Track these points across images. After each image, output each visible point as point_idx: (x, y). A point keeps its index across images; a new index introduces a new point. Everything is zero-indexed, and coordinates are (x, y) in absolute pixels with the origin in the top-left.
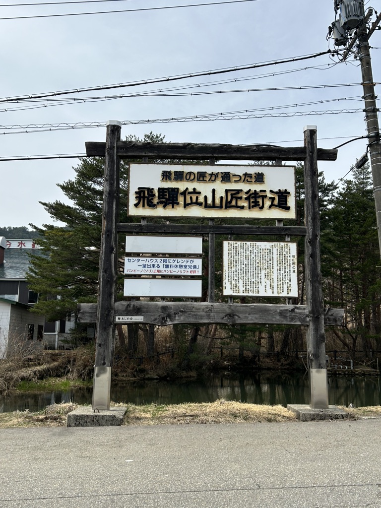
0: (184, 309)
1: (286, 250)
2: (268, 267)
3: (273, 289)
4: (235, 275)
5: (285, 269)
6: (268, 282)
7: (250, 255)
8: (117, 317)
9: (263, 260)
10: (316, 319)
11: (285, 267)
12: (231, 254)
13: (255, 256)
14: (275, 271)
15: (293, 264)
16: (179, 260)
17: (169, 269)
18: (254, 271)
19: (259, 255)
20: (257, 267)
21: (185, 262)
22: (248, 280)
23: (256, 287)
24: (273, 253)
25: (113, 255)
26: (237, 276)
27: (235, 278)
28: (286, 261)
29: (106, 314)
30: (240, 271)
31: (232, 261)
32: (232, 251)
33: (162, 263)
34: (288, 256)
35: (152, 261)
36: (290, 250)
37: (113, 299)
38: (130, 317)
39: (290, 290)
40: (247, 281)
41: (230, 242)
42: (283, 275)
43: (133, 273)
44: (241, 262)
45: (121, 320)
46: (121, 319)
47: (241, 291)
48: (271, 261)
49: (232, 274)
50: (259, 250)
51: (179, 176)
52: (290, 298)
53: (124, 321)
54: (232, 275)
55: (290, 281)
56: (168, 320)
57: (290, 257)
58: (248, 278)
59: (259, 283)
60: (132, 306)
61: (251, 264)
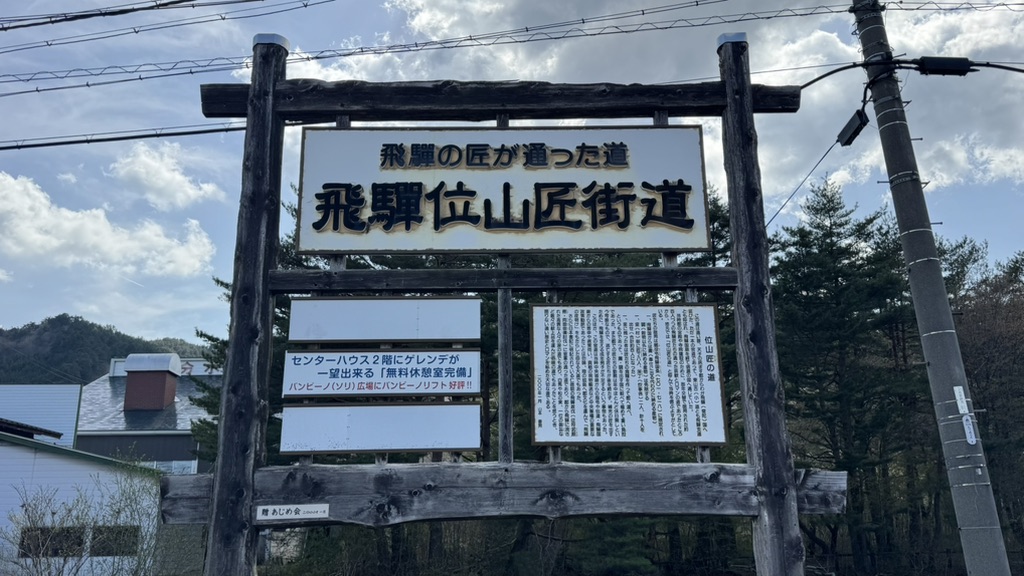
0: (433, 481)
1: (689, 324)
2: (645, 367)
3: (661, 424)
4: (563, 391)
5: (689, 371)
6: (648, 405)
7: (599, 339)
8: (260, 509)
9: (632, 350)
10: (776, 501)
11: (688, 367)
12: (553, 337)
13: (613, 341)
14: (663, 377)
15: (709, 358)
16: (423, 355)
17: (397, 380)
18: (612, 378)
19: (623, 339)
20: (618, 370)
21: (438, 361)
22: (597, 402)
23: (617, 420)
24: (655, 332)
25: (257, 348)
26: (569, 391)
27: (564, 398)
28: (690, 352)
29: (232, 501)
30: (575, 380)
31: (556, 355)
32: (556, 332)
33: (380, 366)
34: (695, 340)
35: (353, 360)
36: (698, 324)
37: (252, 462)
38: (293, 507)
39: (705, 425)
40: (595, 404)
41: (550, 309)
42: (683, 388)
43: (305, 392)
44: (578, 358)
45: (270, 517)
46: (270, 512)
47: (580, 431)
48: (653, 353)
49: (557, 387)
50: (622, 327)
51: (423, 155)
52: (704, 446)
53: (278, 517)
54: (557, 391)
55: (703, 402)
56: (394, 511)
57: (699, 341)
58: (597, 398)
59: (626, 409)
60: (299, 476)
61: (602, 362)
